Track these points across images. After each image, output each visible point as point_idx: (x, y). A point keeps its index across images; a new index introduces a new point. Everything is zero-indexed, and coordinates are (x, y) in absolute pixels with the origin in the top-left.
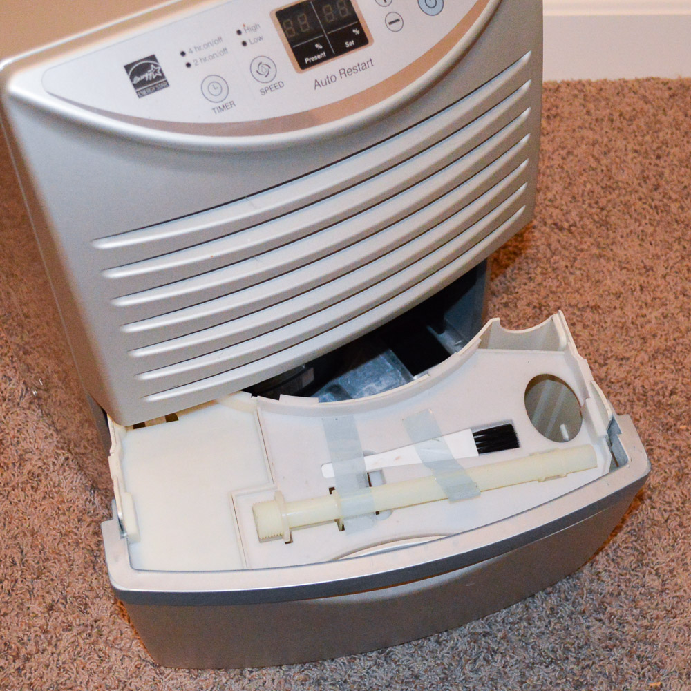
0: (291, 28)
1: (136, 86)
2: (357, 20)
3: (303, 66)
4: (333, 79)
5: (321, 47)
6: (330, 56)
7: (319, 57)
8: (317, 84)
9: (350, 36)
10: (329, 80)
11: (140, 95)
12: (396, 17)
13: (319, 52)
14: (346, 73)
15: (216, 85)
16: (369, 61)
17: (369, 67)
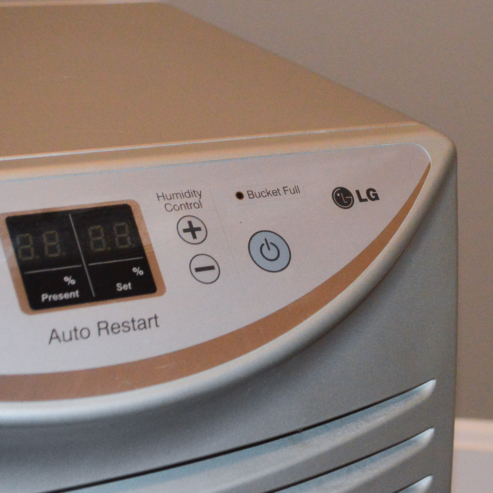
0: (29, 246)
2: (144, 254)
3: (35, 303)
4: (85, 333)
5: (73, 282)
6: (85, 298)
7: (67, 296)
8: (54, 335)
9: (127, 276)
10: (77, 334)
12: (209, 263)
13: (70, 288)
14: (109, 328)
16: (152, 318)
17: (150, 327)
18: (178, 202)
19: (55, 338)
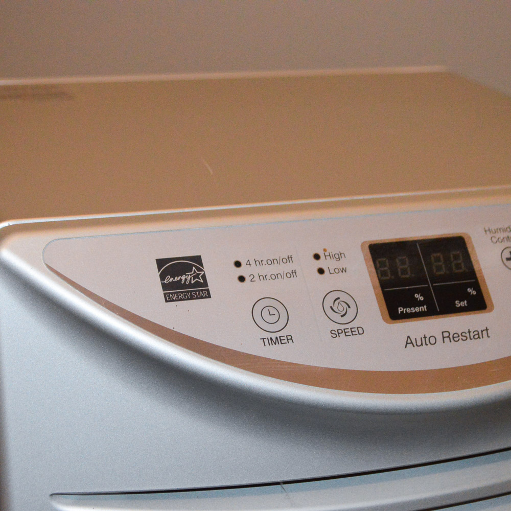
0: (386, 268)
1: (165, 287)
2: (476, 278)
3: (394, 315)
4: (432, 340)
5: (422, 298)
6: (431, 312)
7: (417, 309)
8: (409, 342)
9: (465, 296)
10: (427, 341)
11: (168, 299)
13: (420, 304)
14: (451, 336)
15: (273, 311)
16: (484, 330)
17: (483, 337)
18: (502, 235)
19: (409, 343)
